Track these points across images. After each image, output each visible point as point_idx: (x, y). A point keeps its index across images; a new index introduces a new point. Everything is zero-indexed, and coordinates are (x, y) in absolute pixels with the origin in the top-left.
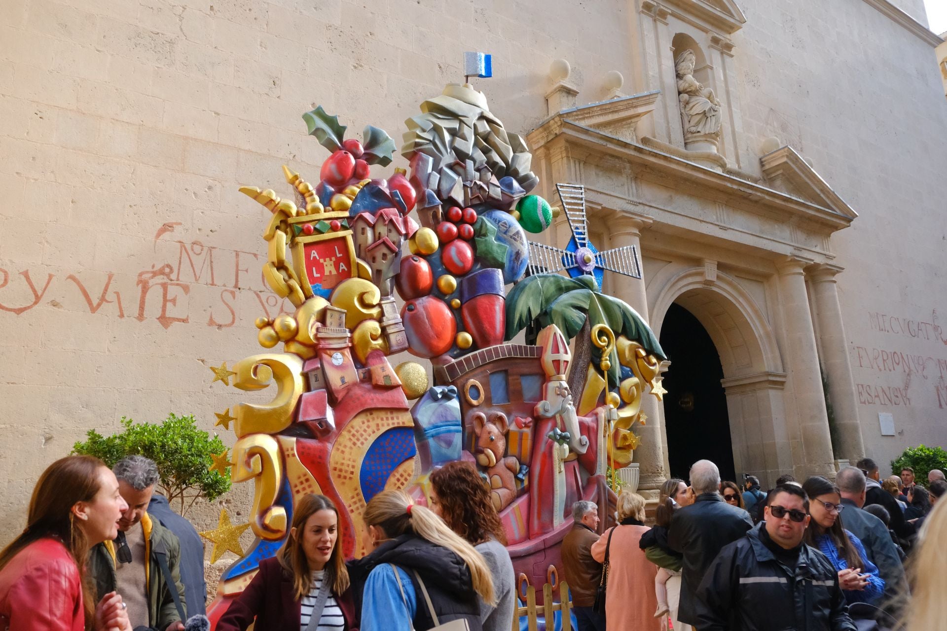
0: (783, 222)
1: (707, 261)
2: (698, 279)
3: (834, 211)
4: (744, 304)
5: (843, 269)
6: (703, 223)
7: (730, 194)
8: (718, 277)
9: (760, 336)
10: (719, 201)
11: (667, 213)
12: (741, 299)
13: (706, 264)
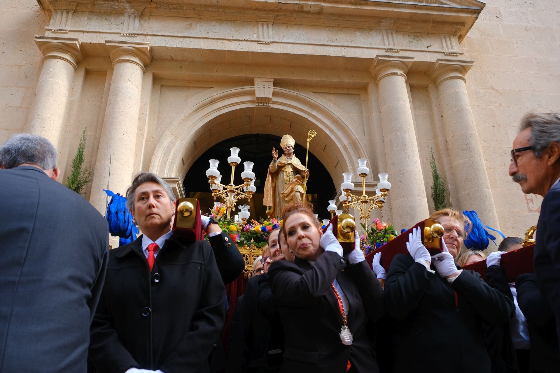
0: (370, 29)
1: (255, 79)
2: (248, 98)
3: (445, 4)
4: (320, 116)
5: (472, 62)
6: (233, 42)
7: (277, 11)
8: (275, 94)
9: (344, 147)
10: (263, 20)
11: (178, 38)
12: (314, 113)
13: (256, 83)
